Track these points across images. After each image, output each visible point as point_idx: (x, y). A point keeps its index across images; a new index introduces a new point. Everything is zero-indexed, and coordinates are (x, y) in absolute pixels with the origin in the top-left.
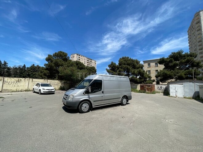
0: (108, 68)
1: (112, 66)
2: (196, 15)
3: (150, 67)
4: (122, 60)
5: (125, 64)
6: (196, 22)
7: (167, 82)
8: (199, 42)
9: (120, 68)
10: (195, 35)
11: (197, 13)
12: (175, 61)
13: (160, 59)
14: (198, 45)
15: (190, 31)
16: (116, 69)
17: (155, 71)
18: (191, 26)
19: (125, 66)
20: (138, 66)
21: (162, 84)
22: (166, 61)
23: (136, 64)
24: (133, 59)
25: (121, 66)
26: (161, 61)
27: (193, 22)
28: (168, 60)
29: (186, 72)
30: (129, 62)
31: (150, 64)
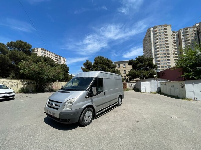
0: (84, 67)
1: (88, 64)
2: (148, 30)
3: (120, 67)
4: (98, 59)
5: (101, 63)
6: (148, 36)
7: (134, 80)
8: (150, 51)
9: (96, 66)
10: (147, 45)
11: (149, 29)
12: (141, 63)
13: (130, 61)
14: (149, 53)
15: (144, 42)
16: (92, 67)
17: (123, 71)
18: (145, 38)
19: (101, 65)
20: (112, 66)
21: (132, 82)
22: (134, 63)
23: (110, 63)
24: (108, 59)
25: (97, 65)
26: (131, 63)
27: (146, 35)
28: (136, 62)
29: (148, 72)
30: (105, 61)
31: (119, 65)
